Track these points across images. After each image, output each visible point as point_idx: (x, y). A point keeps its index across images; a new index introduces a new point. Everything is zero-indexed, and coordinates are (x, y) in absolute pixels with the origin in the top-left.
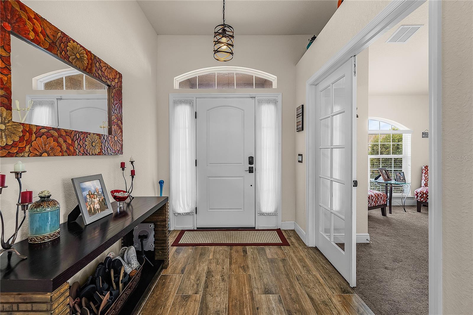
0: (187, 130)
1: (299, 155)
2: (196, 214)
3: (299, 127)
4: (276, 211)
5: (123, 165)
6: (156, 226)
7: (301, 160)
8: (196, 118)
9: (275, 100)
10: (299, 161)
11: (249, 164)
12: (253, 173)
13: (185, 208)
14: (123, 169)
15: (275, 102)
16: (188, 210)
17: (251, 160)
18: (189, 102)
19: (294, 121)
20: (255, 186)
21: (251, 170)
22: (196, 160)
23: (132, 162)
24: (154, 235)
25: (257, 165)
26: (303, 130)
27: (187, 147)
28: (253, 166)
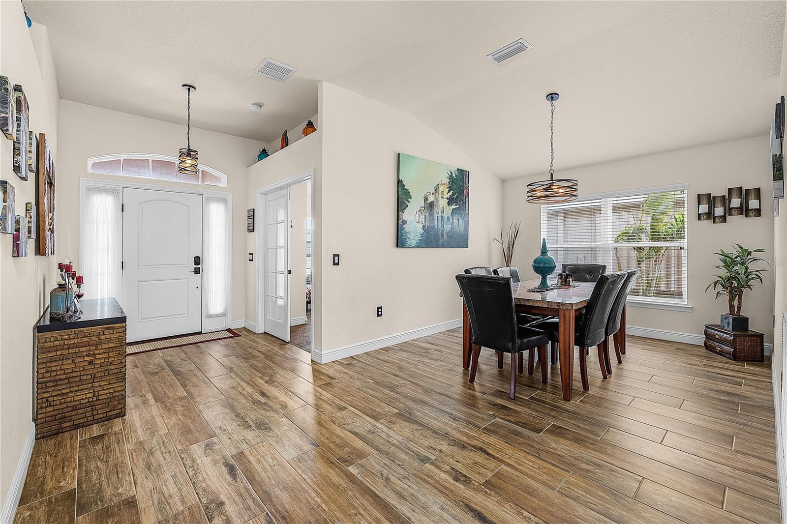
1: (250, 254)
3: (249, 228)
4: (226, 311)
7: (252, 259)
8: (123, 211)
9: (224, 198)
10: (250, 260)
11: (195, 264)
12: (199, 273)
15: (225, 201)
17: (197, 261)
18: (113, 192)
19: (244, 222)
20: (201, 288)
21: (197, 271)
22: (122, 262)
25: (205, 266)
26: (253, 231)
28: (200, 266)
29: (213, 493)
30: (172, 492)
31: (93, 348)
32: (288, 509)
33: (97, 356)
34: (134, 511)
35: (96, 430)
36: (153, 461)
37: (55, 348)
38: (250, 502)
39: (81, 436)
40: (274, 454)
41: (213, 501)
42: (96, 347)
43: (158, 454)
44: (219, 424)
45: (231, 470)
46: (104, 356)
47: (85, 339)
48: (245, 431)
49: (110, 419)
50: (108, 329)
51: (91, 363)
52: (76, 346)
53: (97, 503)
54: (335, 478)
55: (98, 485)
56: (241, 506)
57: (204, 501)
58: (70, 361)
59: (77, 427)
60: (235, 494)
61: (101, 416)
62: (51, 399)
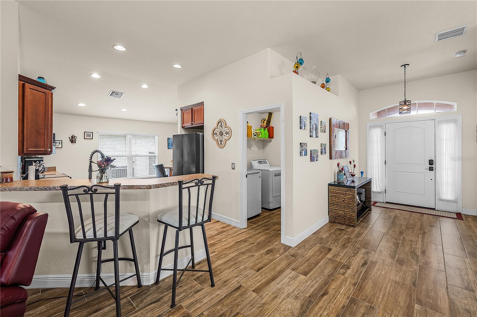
0: (379, 143)
2: (385, 193)
4: (457, 200)
5: (350, 162)
6: (365, 190)
8: (385, 135)
11: (429, 165)
12: (433, 171)
13: (377, 188)
14: (351, 164)
15: (455, 121)
16: (379, 190)
17: (431, 162)
18: (380, 126)
20: (435, 180)
21: (431, 169)
22: (385, 161)
23: (354, 161)
24: (365, 194)
25: (437, 165)
27: (379, 153)
28: (433, 166)
29: (351, 264)
30: (341, 255)
31: (344, 196)
32: (366, 287)
33: (346, 200)
34: (328, 252)
35: (343, 227)
36: (347, 244)
37: (333, 192)
38: (357, 275)
39: (339, 226)
40: (388, 272)
41: (348, 266)
42: (345, 196)
43: (350, 244)
44: (382, 249)
45: (365, 263)
46: (347, 200)
47: (342, 192)
48: (389, 258)
49: (350, 226)
50: (349, 190)
51: (343, 201)
52: (339, 193)
53: (324, 244)
54: (402, 300)
55: (328, 241)
56: (353, 274)
57: (346, 264)
58: (337, 199)
59: (340, 223)
60: (356, 270)
61: (347, 223)
62: (332, 210)
